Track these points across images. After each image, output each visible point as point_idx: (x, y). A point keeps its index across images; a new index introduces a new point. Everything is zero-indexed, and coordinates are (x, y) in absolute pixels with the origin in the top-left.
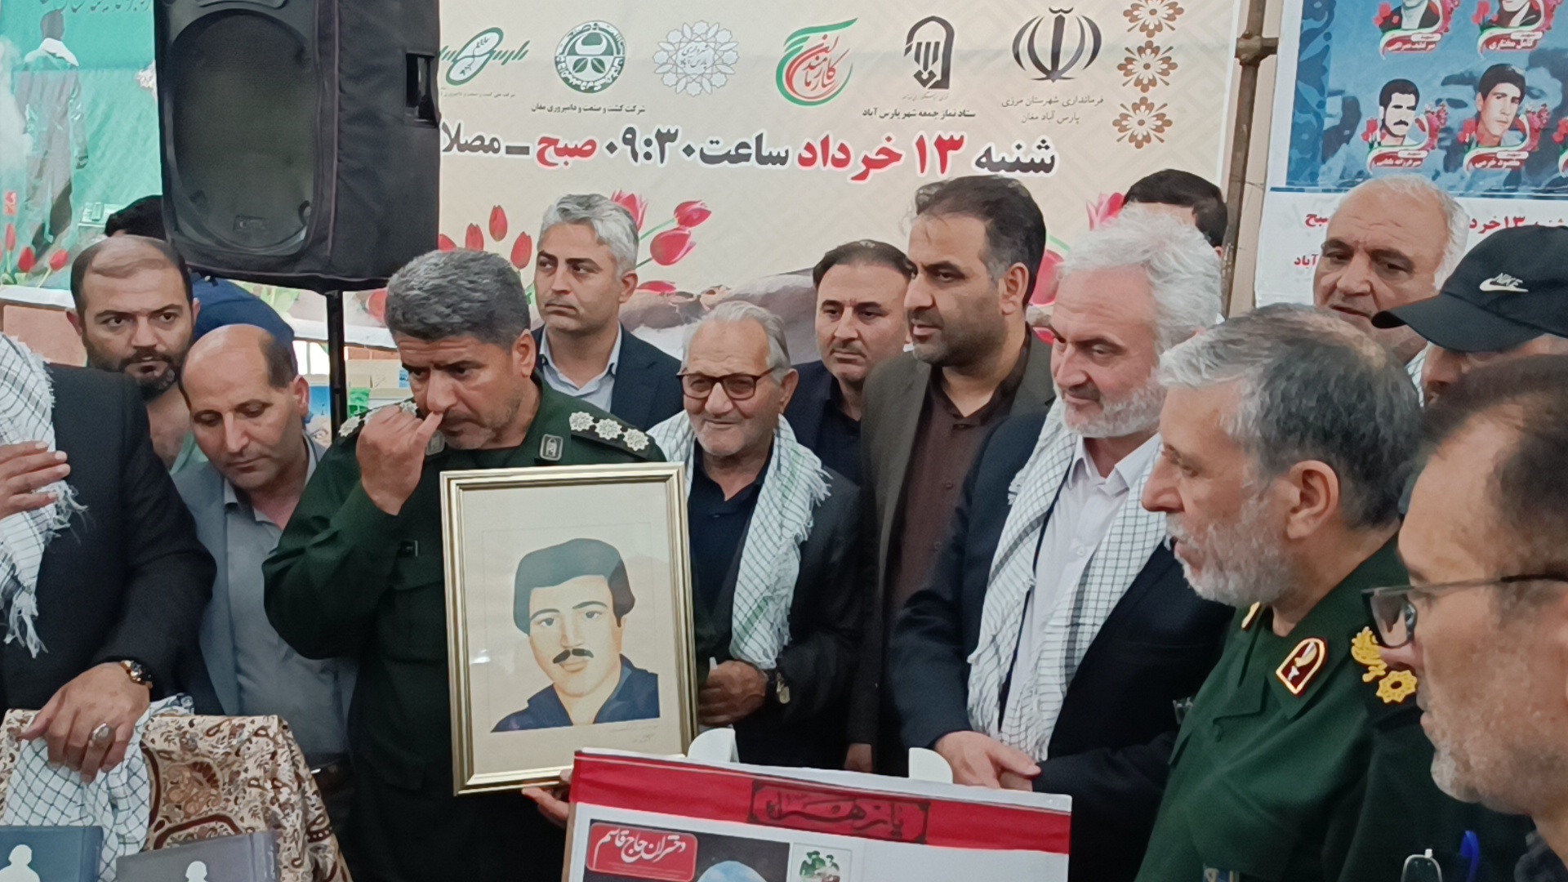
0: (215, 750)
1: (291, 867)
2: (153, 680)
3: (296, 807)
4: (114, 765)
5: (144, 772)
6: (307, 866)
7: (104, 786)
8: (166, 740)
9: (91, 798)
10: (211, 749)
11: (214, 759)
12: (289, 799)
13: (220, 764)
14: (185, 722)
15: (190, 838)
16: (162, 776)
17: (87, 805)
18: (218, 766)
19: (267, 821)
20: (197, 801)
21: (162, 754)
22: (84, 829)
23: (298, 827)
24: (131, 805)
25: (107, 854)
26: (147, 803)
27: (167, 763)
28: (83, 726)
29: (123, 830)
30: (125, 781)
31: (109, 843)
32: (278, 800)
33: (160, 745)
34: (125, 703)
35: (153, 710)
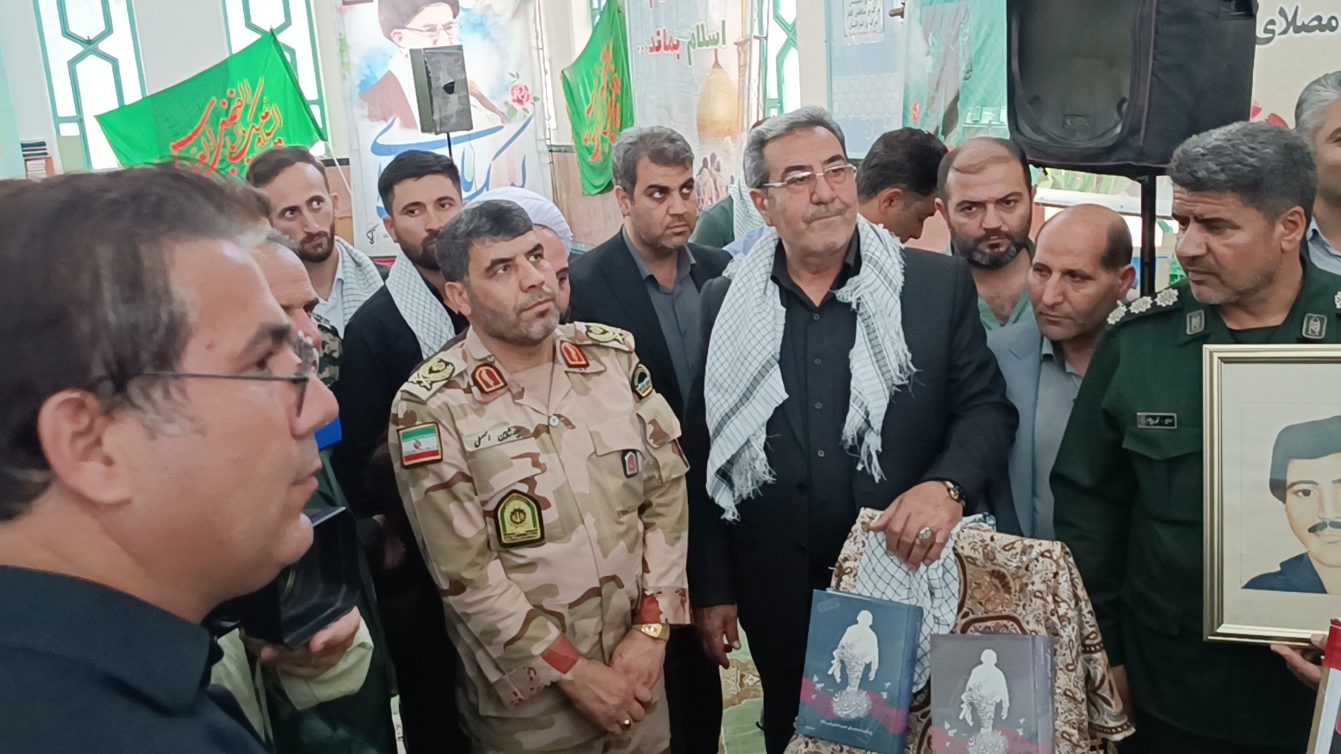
0: (1010, 563)
1: (1065, 669)
2: (966, 500)
3: (1072, 621)
4: (933, 561)
5: (955, 571)
6: (1080, 671)
7: (925, 577)
8: (972, 548)
9: (916, 585)
10: (1006, 561)
11: (1008, 570)
12: (1066, 614)
13: (1012, 575)
14: (987, 536)
15: (988, 630)
16: (969, 577)
17: (913, 589)
18: (1012, 576)
19: (1047, 628)
20: (994, 601)
21: (969, 560)
22: (909, 607)
23: (1073, 638)
24: (945, 595)
25: (925, 630)
26: (957, 595)
27: (972, 566)
28: (913, 527)
29: (938, 614)
30: (940, 575)
31: (927, 620)
32: (1057, 612)
33: (967, 552)
34: (943, 515)
35: (963, 524)
